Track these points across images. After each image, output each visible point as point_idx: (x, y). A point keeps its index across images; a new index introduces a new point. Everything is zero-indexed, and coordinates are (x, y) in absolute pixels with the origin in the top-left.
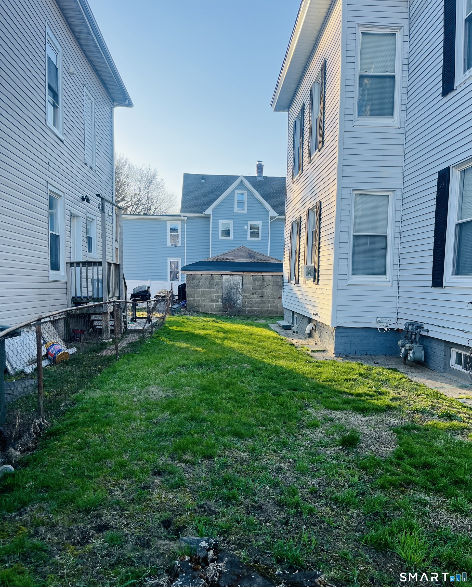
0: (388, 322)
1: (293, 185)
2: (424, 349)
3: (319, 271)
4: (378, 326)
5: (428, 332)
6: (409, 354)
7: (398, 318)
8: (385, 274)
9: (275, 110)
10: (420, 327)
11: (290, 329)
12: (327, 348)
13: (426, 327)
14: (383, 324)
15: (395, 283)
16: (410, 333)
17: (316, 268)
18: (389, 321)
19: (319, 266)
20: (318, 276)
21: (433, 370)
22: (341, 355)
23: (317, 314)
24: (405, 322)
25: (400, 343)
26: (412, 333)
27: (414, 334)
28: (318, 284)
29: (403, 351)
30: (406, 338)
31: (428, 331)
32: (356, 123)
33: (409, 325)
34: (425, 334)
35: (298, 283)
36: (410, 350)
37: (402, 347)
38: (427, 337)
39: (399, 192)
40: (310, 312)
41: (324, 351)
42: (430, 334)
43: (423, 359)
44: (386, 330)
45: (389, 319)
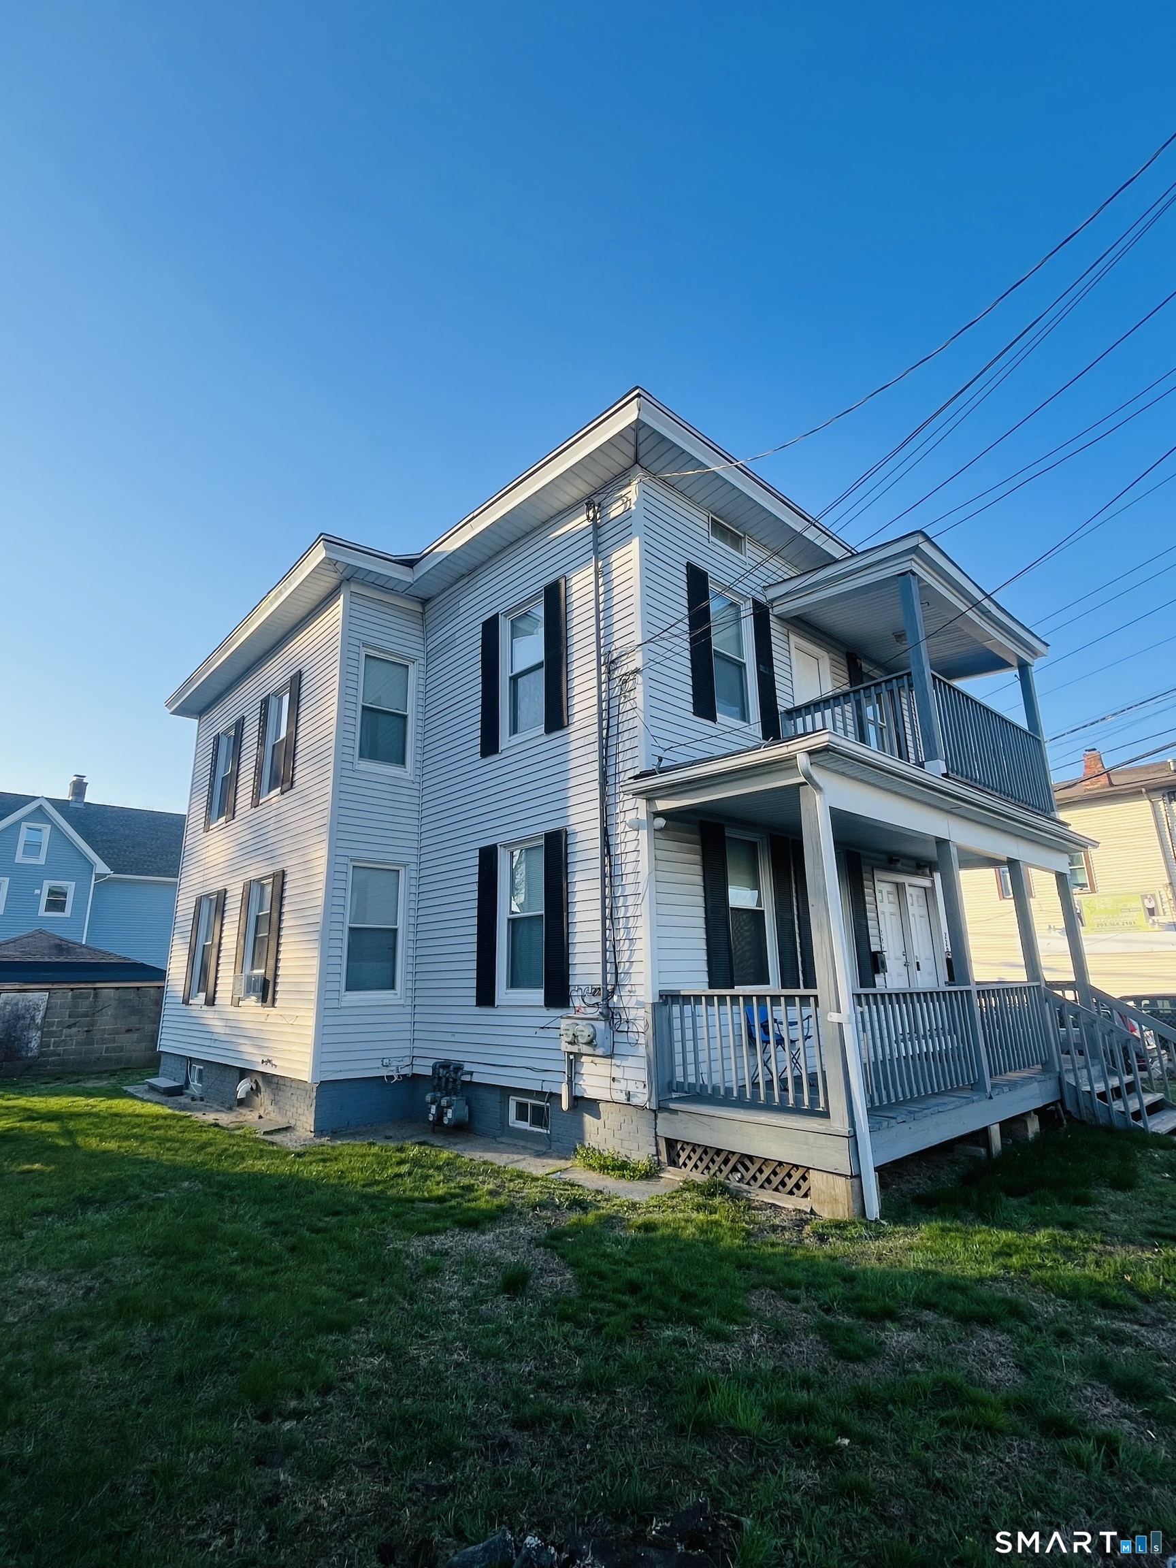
0: (398, 1064)
1: (205, 834)
2: (467, 1103)
3: (275, 984)
4: (384, 1073)
5: (472, 1075)
6: (446, 1114)
7: (413, 1057)
8: (393, 988)
9: (173, 713)
10: (458, 1068)
11: (182, 1094)
12: (293, 1122)
13: (467, 1068)
14: (391, 1068)
15: (409, 1002)
16: (444, 1080)
17: (270, 977)
18: (401, 1063)
19: (276, 976)
20: (275, 992)
21: (483, 1135)
22: (324, 1133)
23: (269, 1061)
24: (431, 1063)
25: (428, 1098)
26: (447, 1079)
27: (451, 1080)
28: (273, 1006)
29: (433, 1109)
30: (437, 1088)
31: (471, 1073)
32: (357, 767)
33: (440, 1066)
34: (467, 1078)
35: (214, 1005)
36: (448, 1107)
37: (432, 1103)
38: (471, 1082)
39: (413, 866)
40: (252, 1057)
41: (287, 1129)
42: (476, 1078)
43: (467, 1119)
44: (396, 1079)
45: (401, 1059)
